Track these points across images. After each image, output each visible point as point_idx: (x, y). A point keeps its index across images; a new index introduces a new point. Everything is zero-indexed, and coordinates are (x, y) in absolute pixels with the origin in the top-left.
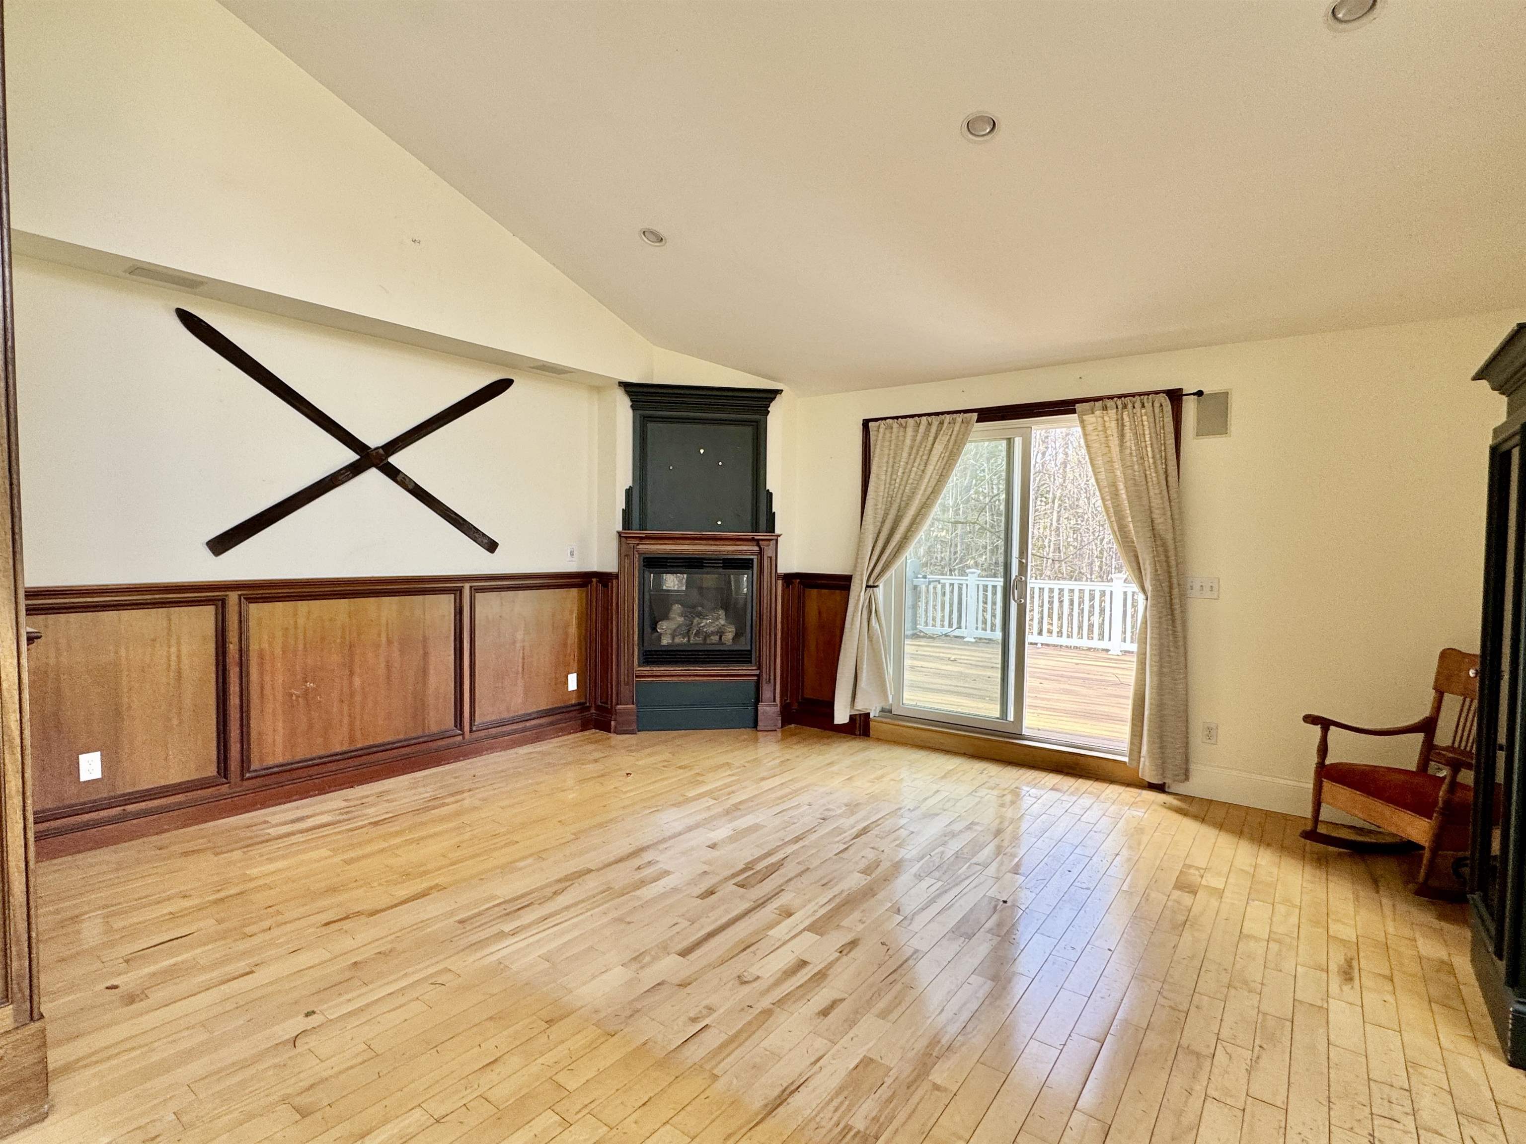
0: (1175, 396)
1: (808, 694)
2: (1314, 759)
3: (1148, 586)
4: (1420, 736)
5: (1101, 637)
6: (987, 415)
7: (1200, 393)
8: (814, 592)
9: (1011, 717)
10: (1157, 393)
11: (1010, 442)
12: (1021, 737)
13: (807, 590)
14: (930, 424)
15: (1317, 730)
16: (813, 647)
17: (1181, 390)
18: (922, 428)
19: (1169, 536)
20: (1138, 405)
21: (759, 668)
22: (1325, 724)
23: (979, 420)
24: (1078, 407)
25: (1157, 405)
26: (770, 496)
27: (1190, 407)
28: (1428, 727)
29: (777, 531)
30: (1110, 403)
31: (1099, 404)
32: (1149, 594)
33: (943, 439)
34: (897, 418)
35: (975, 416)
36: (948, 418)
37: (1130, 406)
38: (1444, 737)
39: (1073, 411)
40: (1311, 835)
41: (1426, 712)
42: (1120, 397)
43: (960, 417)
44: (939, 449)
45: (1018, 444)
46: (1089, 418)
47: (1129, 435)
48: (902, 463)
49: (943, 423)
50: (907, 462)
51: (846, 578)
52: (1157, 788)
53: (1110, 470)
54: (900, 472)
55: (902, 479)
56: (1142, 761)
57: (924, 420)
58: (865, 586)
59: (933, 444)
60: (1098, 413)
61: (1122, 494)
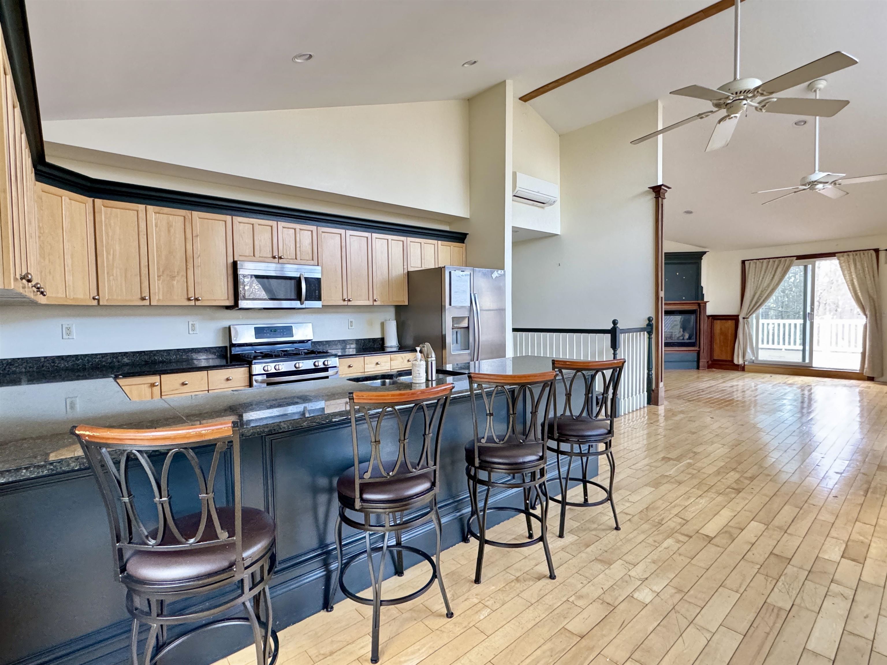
0: (877, 251)
1: (715, 358)
3: (868, 313)
6: (799, 257)
8: (719, 321)
9: (807, 361)
10: (868, 250)
11: (806, 267)
12: (812, 367)
13: (715, 321)
14: (774, 262)
16: (718, 341)
17: (878, 249)
18: (776, 263)
19: (875, 297)
20: (862, 254)
21: (699, 347)
23: (796, 259)
24: (836, 255)
25: (869, 254)
26: (702, 287)
27: (882, 253)
29: (705, 300)
30: (851, 253)
31: (846, 254)
33: (781, 266)
34: (758, 259)
35: (794, 258)
36: (783, 259)
37: (858, 254)
39: (835, 256)
42: (854, 251)
43: (788, 259)
44: (779, 270)
45: (810, 267)
46: (842, 258)
47: (858, 264)
48: (762, 275)
49: (780, 261)
50: (764, 275)
51: (738, 316)
52: (871, 379)
53: (851, 275)
54: (761, 278)
55: (762, 281)
56: (865, 370)
57: (771, 260)
58: (744, 318)
59: (777, 268)
60: (845, 257)
61: (856, 283)
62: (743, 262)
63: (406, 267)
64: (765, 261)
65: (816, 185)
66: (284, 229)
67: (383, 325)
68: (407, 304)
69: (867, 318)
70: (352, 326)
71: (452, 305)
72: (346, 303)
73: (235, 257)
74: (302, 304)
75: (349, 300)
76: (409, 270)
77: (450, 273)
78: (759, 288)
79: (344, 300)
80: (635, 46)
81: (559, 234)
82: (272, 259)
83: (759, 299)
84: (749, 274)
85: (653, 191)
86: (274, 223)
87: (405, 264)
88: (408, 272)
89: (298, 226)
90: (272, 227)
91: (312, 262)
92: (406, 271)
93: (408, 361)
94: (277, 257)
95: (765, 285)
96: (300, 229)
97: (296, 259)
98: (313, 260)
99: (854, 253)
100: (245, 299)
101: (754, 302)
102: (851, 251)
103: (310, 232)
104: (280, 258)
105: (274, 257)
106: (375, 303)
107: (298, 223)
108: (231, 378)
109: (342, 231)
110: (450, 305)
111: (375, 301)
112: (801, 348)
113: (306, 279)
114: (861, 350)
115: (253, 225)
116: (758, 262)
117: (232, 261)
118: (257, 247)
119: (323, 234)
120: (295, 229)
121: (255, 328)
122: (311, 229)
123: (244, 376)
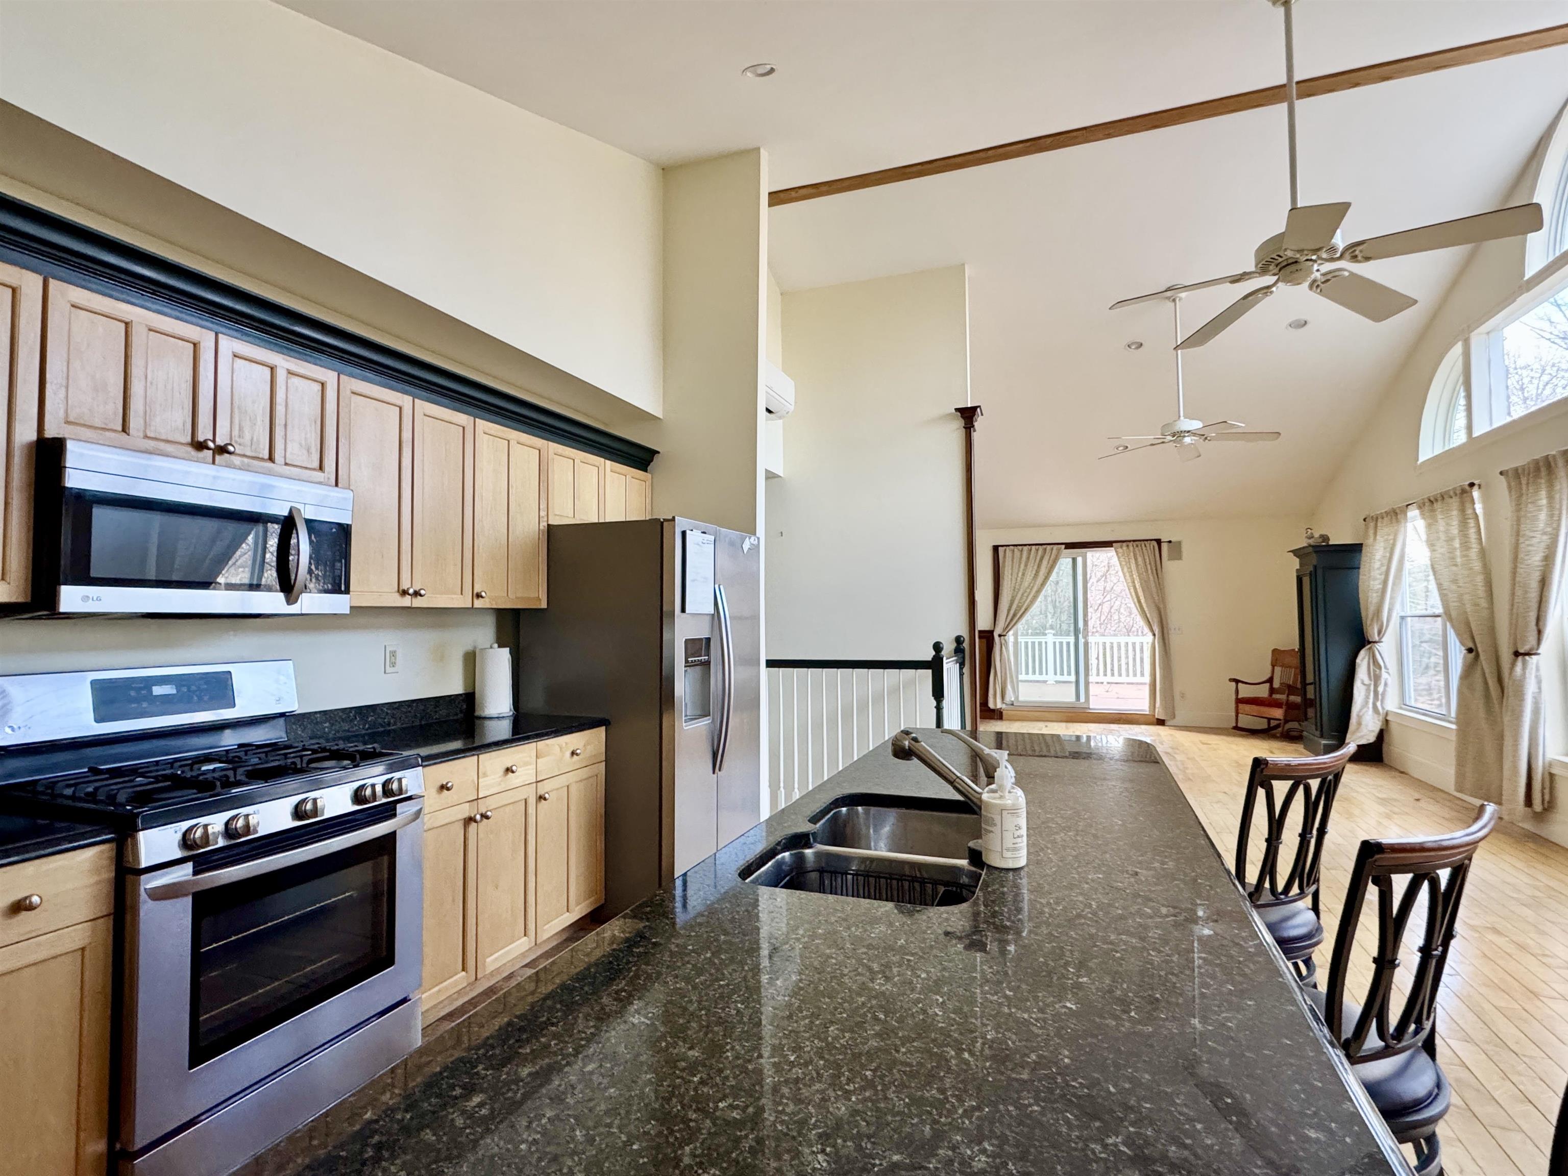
0: (1159, 542)
2: (1234, 697)
3: (1155, 628)
4: (1268, 685)
5: (1041, 673)
6: (1070, 546)
7: (1170, 542)
9: (1082, 699)
10: (1151, 540)
11: (1074, 560)
12: (1089, 708)
14: (1037, 550)
15: (1234, 684)
17: (1162, 539)
18: (1040, 552)
20: (1143, 546)
22: (1237, 681)
23: (1065, 548)
24: (1113, 544)
25: (1151, 546)
27: (1165, 547)
28: (1270, 680)
30: (1131, 544)
31: (1124, 544)
32: (1157, 633)
33: (1046, 557)
34: (1016, 545)
35: (1063, 546)
36: (1049, 547)
37: (1139, 546)
38: (1276, 684)
39: (1112, 546)
40: (1236, 728)
41: (1268, 676)
42: (1134, 541)
43: (1055, 547)
44: (1045, 562)
45: (1080, 560)
46: (1120, 550)
47: (1140, 559)
48: (1021, 570)
49: (1045, 549)
50: (1024, 570)
51: (991, 632)
52: (1161, 722)
53: (1131, 576)
54: (1020, 574)
55: (1022, 578)
56: (1157, 710)
57: (1034, 547)
58: (1000, 636)
59: (1041, 560)
60: (1125, 548)
61: (1138, 585)
62: (996, 549)
63: (543, 514)
64: (1025, 548)
65: (1184, 436)
66: (238, 361)
67: (471, 660)
68: (544, 605)
69: (1154, 635)
70: (393, 665)
71: (687, 611)
72: (406, 601)
73: (47, 426)
74: (291, 600)
75: (417, 594)
76: (550, 522)
77: (684, 534)
78: (1019, 590)
79: (404, 593)
80: (971, 157)
81: (782, 475)
82: (190, 449)
83: (1019, 607)
84: (1004, 567)
85: (962, 417)
86: (206, 338)
87: (543, 506)
88: (548, 525)
89: (283, 362)
90: (196, 345)
91: (319, 475)
92: (544, 525)
93: (573, 753)
94: (211, 445)
95: (1026, 584)
96: (290, 373)
97: (271, 459)
98: (321, 468)
99: (1135, 544)
100: (84, 578)
101: (1012, 612)
102: (1130, 541)
103: (318, 387)
104: (222, 450)
105: (200, 446)
106: (478, 604)
107: (282, 350)
108: (35, 899)
109: (406, 401)
110: (683, 610)
111: (479, 596)
112: (1073, 678)
113: (309, 523)
114: (1147, 679)
115: (127, 324)
116: (1016, 549)
117: (33, 436)
118: (136, 405)
119: (354, 397)
120: (272, 369)
121: (93, 683)
122: (322, 378)
123: (95, 878)
